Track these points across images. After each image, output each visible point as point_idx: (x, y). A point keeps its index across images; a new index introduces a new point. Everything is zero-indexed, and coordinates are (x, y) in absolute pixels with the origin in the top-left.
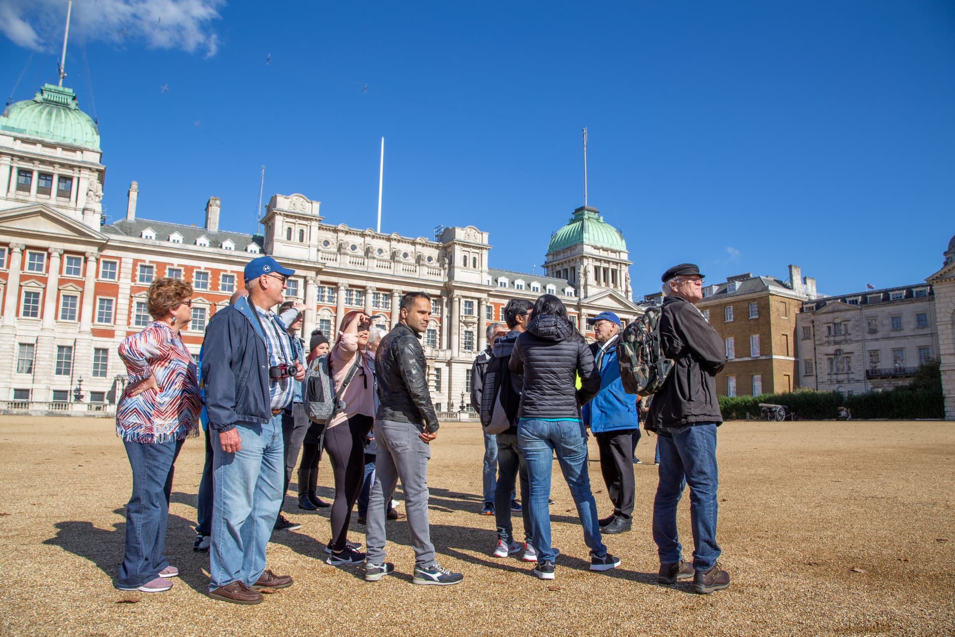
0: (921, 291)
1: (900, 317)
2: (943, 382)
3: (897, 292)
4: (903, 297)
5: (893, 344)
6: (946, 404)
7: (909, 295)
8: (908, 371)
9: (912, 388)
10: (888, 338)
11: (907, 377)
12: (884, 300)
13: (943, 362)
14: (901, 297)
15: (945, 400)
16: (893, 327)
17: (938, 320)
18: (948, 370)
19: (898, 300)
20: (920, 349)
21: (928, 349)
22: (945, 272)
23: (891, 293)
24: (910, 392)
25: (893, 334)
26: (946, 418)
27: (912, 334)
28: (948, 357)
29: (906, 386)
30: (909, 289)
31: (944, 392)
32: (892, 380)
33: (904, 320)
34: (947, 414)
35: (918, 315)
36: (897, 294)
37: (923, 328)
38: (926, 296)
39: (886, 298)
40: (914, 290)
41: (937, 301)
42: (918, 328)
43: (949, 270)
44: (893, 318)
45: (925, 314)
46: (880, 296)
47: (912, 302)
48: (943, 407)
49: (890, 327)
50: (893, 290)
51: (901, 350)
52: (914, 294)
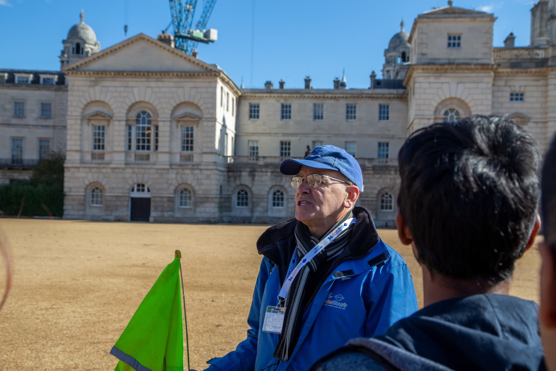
0: (48, 79)
1: (23, 103)
2: (66, 179)
3: (23, 75)
4: (29, 82)
5: (13, 132)
6: (66, 202)
7: (36, 81)
8: (25, 163)
9: (33, 183)
10: (9, 125)
11: (24, 169)
12: (9, 81)
13: (68, 158)
14: (27, 81)
15: (66, 198)
16: (15, 113)
17: (69, 113)
18: (72, 167)
19: (23, 84)
20: (41, 140)
21: (48, 141)
22: (81, 65)
23: (17, 76)
24: (31, 188)
25: (14, 121)
26: (64, 217)
27: (35, 123)
28: (73, 153)
29: (25, 180)
30: (37, 74)
31: (66, 190)
32: (8, 171)
33: (28, 107)
34: (66, 213)
35: (43, 104)
36: (23, 77)
37: (46, 119)
38: (52, 85)
39: (11, 80)
40: (42, 76)
41: (70, 93)
42: (41, 118)
43: (86, 63)
44: (16, 103)
45: (50, 104)
46: (3, 77)
47: (39, 89)
48: (63, 205)
49: (12, 113)
50: (19, 72)
51: (21, 139)
52: (41, 81)
